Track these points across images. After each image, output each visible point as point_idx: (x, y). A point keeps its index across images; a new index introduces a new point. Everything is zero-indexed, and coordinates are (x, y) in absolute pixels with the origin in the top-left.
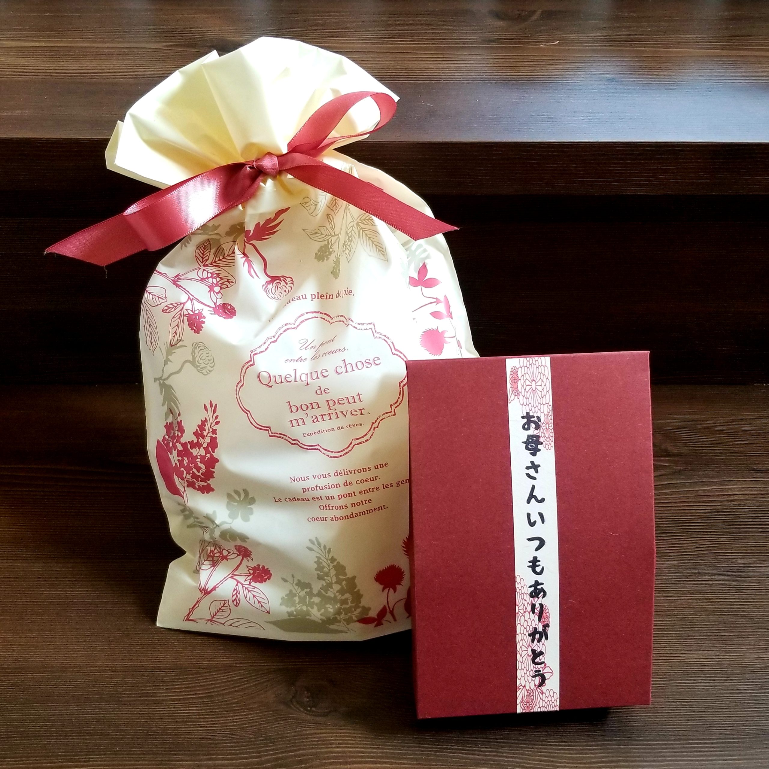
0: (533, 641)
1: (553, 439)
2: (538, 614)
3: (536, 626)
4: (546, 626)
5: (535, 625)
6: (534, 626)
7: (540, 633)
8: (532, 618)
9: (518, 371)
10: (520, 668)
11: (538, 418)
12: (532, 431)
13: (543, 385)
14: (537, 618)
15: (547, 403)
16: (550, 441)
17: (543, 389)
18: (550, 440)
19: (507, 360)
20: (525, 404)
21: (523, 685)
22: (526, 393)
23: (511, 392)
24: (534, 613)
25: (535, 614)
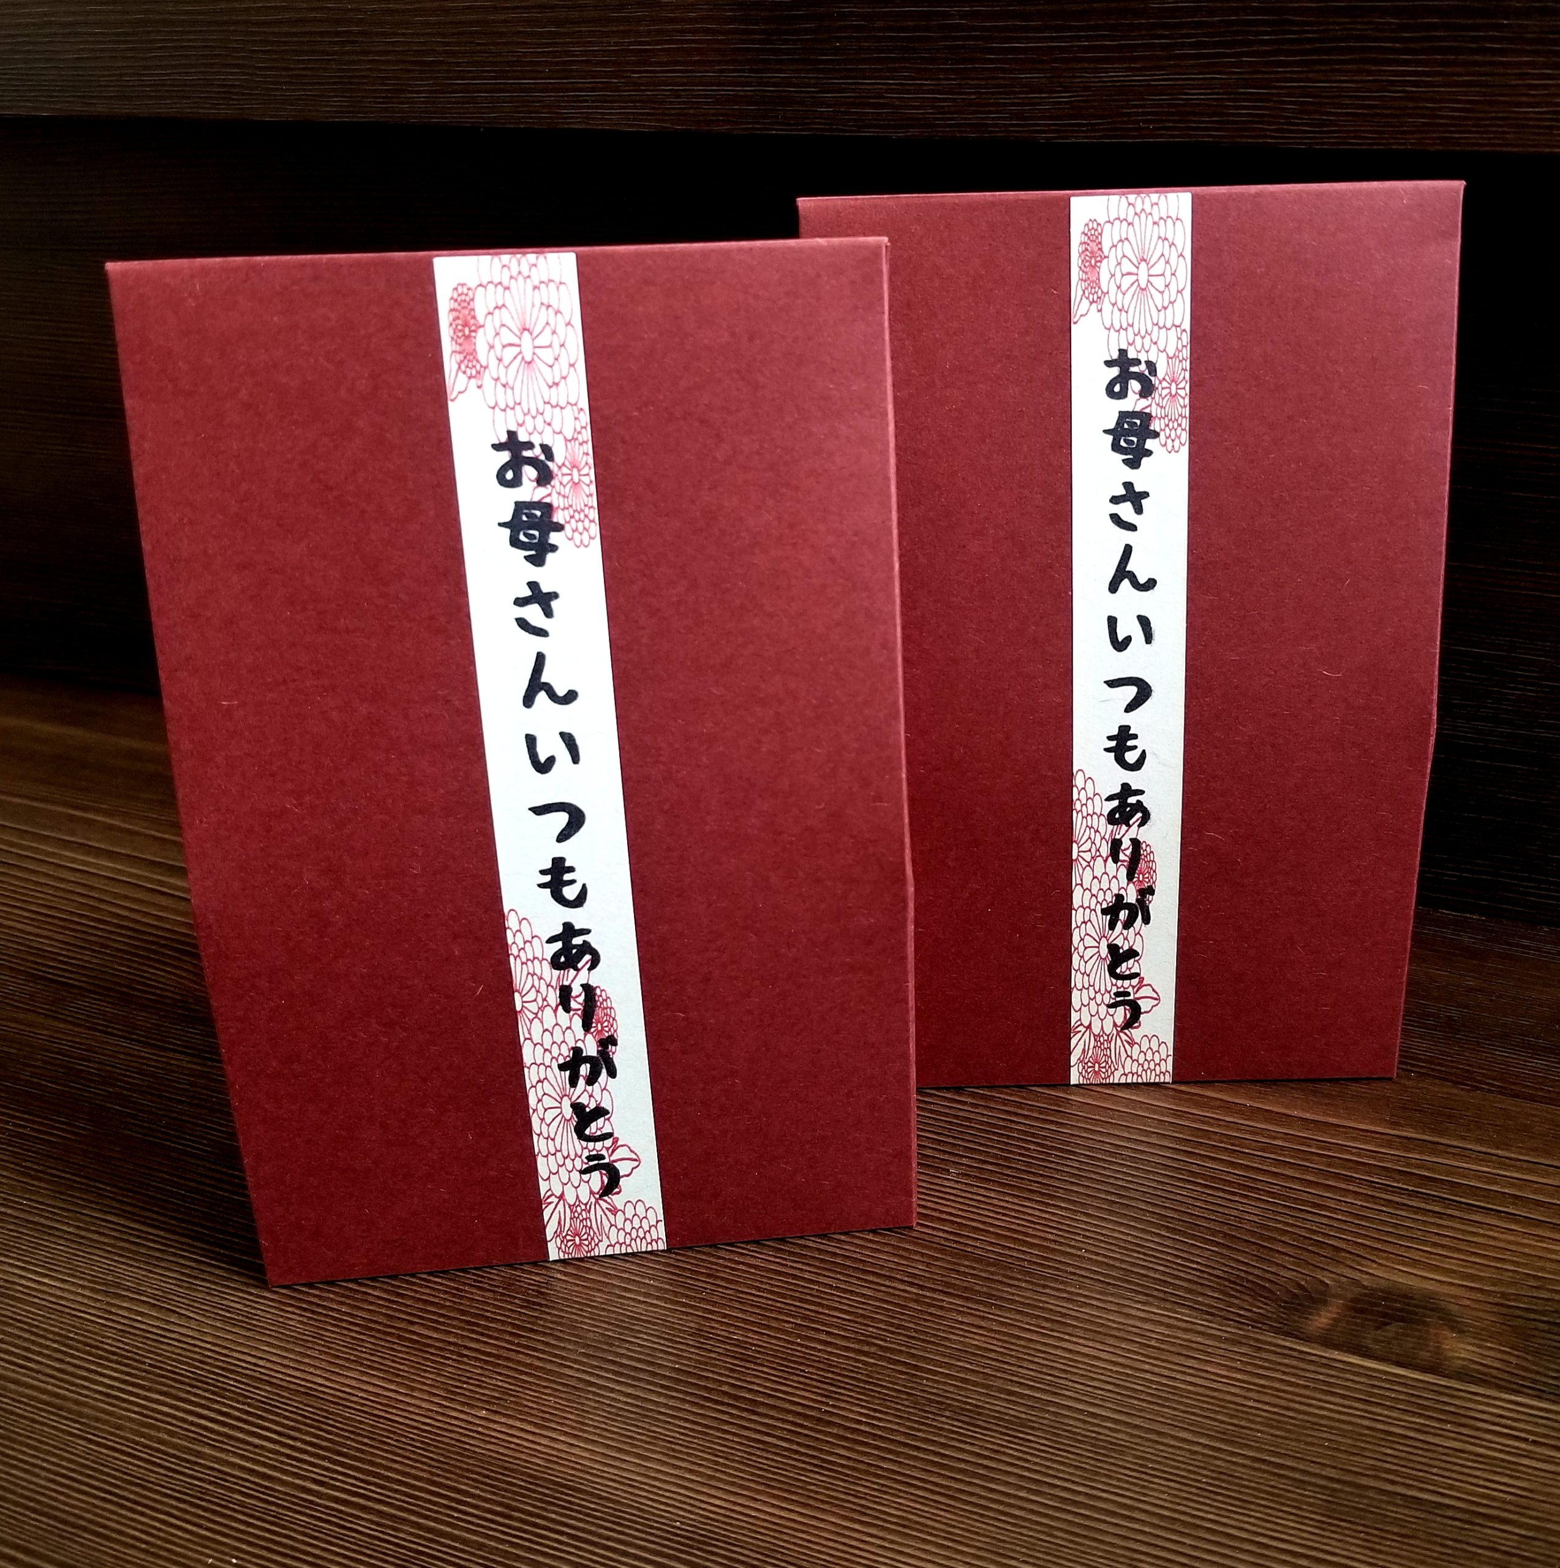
1: (1185, 423)
7: (1129, 906)
8: (1112, 873)
9: (1101, 234)
10: (1079, 986)
11: (1151, 366)
12: (1132, 402)
13: (1168, 274)
15: (1177, 323)
16: (1179, 430)
17: (1167, 286)
18: (1180, 425)
19: (1073, 200)
20: (1117, 328)
21: (1086, 1024)
22: (1120, 295)
23: (1080, 293)
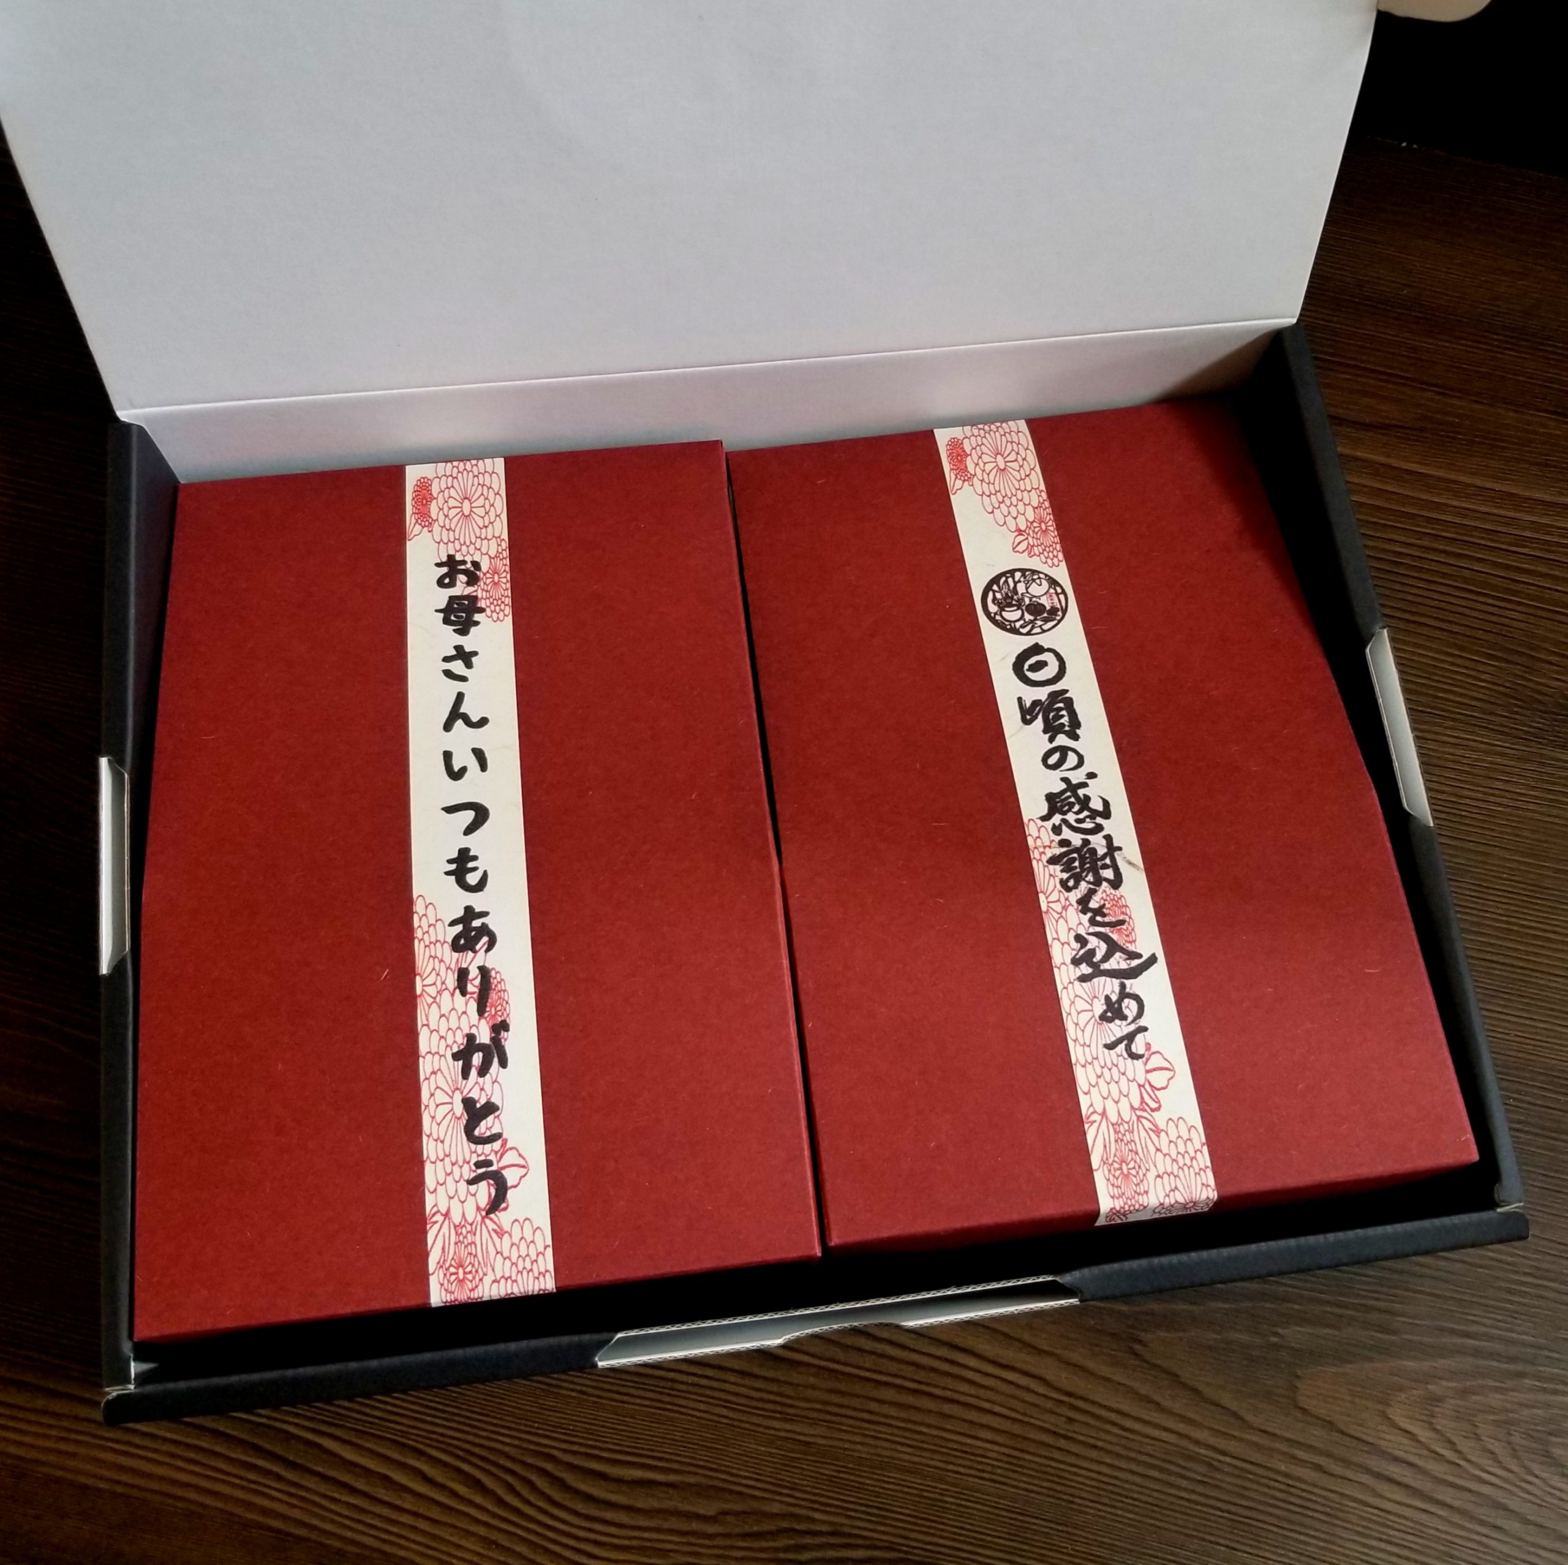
0: (465, 1074)
2: (475, 996)
3: (474, 1031)
4: (500, 1028)
5: (471, 1028)
6: (466, 1031)
14: (473, 1006)
24: (464, 993)
25: (468, 996)
